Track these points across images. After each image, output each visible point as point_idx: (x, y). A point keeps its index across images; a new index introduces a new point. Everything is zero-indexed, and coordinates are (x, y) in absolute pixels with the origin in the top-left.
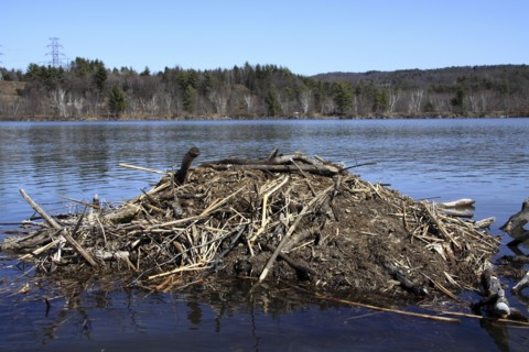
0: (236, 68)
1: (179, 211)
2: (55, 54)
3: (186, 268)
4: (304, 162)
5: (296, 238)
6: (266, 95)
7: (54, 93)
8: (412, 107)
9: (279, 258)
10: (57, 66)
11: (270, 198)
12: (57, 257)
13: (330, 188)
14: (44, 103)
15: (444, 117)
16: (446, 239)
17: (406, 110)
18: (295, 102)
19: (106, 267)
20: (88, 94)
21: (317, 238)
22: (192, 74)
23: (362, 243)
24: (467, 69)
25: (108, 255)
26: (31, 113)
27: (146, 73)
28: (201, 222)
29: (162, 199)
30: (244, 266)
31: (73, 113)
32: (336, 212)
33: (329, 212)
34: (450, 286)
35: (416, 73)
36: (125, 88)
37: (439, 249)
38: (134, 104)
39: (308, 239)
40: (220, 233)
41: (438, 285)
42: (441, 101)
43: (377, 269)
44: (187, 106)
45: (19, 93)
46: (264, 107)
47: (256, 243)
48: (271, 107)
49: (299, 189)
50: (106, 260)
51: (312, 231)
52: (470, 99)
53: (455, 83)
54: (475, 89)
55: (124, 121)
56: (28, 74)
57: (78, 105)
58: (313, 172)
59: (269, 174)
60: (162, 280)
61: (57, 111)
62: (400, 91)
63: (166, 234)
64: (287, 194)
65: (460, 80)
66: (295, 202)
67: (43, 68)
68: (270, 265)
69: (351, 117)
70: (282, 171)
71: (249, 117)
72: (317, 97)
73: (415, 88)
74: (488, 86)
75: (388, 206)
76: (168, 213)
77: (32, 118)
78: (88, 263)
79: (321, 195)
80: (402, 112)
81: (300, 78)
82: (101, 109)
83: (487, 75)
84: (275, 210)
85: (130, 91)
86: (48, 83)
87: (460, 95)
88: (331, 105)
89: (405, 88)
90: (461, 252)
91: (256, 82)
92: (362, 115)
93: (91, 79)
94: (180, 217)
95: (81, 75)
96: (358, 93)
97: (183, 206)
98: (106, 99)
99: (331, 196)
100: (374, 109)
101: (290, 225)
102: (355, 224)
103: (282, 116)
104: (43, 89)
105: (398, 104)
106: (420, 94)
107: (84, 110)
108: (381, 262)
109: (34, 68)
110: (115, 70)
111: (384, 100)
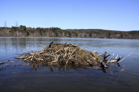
0: (50, 28)
1: (51, 52)
2: (17, 24)
3: (53, 62)
4: (71, 44)
5: (71, 57)
6: (56, 33)
7: (16, 32)
8: (83, 36)
9: (69, 60)
10: (17, 27)
11: (67, 50)
12: (32, 60)
13: (76, 49)
14: (14, 33)
15: (88, 38)
16: (95, 57)
17: (81, 36)
18: (61, 34)
19: (40, 61)
20: (23, 32)
21: (75, 57)
22: (42, 29)
23: (83, 58)
24: (92, 29)
25: (40, 59)
26: (12, 35)
27: (34, 28)
28: (55, 54)
29: (47, 50)
30: (63, 61)
31: (20, 35)
32: (78, 53)
33: (76, 53)
34: (96, 64)
35: (83, 30)
36: (30, 31)
37: (94, 59)
38: (31, 34)
39: (73, 57)
40: (59, 56)
41: (95, 64)
42: (88, 35)
43: (85, 61)
44: (41, 35)
45: (10, 31)
46: (56, 35)
47: (65, 57)
48: (57, 35)
49: (71, 49)
50: (40, 60)
51: (74, 56)
52: (93, 35)
53: (90, 32)
54: (93, 33)
55: (29, 37)
56: (12, 28)
57: (21, 34)
58: (72, 46)
59: (65, 46)
60: (50, 63)
61: (17, 35)
62: (80, 33)
63: (49, 56)
64: (69, 50)
65: (91, 31)
66: (71, 51)
67: (14, 27)
68: (68, 61)
69: (71, 37)
70: (67, 46)
71: (53, 37)
72: (65, 33)
73: (83, 32)
74: (96, 33)
75: (86, 52)
76: (49, 53)
77: (12, 36)
78: (37, 61)
79: (75, 50)
80: (81, 37)
81: (62, 30)
82: (25, 35)
83: (95, 31)
84: (67, 52)
85: (31, 31)
86: (15, 30)
87: (91, 34)
88: (68, 35)
89: (81, 32)
90: (97, 59)
91: (54, 30)
92: (74, 37)
93: (23, 29)
94: (51, 53)
95: (21, 28)
96: (73, 33)
97: (51, 51)
98: (26, 33)
99: (76, 50)
100: (76, 36)
101: (70, 55)
102: (81, 55)
103: (59, 37)
104: (14, 31)
105: (80, 35)
106: (84, 33)
107: (22, 35)
108: (86, 60)
109: (13, 27)
110: (28, 28)
111: (78, 34)
